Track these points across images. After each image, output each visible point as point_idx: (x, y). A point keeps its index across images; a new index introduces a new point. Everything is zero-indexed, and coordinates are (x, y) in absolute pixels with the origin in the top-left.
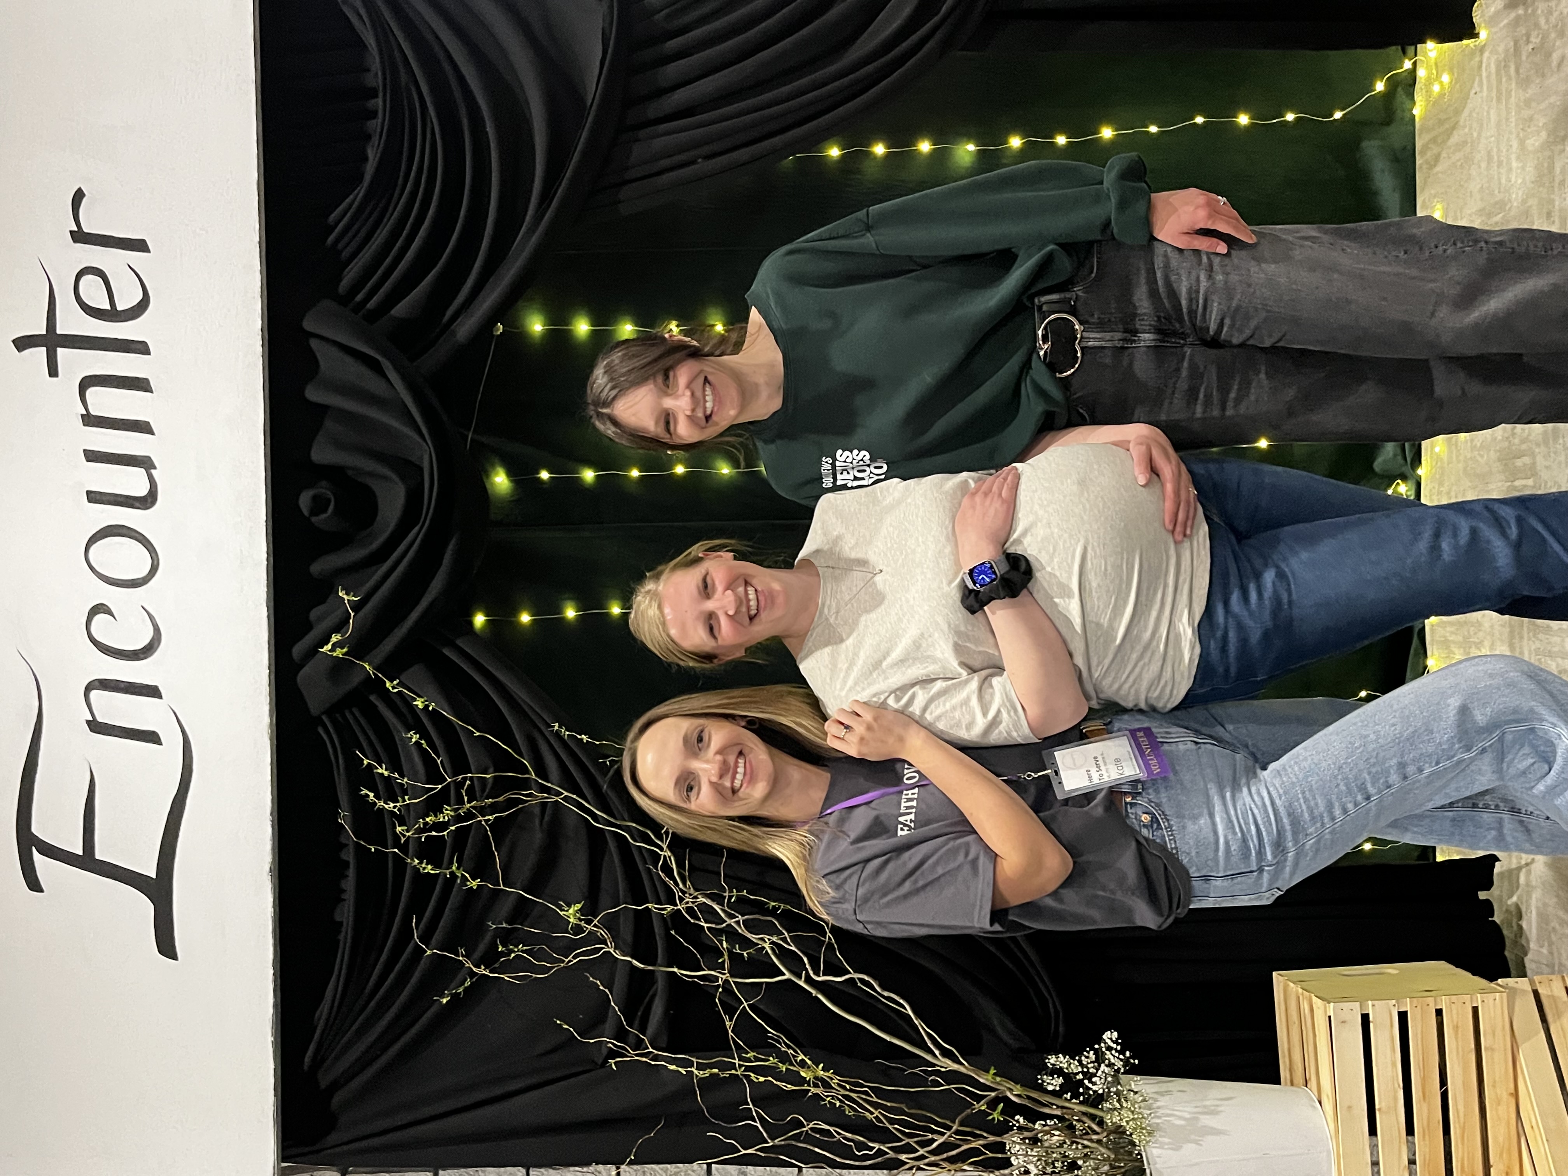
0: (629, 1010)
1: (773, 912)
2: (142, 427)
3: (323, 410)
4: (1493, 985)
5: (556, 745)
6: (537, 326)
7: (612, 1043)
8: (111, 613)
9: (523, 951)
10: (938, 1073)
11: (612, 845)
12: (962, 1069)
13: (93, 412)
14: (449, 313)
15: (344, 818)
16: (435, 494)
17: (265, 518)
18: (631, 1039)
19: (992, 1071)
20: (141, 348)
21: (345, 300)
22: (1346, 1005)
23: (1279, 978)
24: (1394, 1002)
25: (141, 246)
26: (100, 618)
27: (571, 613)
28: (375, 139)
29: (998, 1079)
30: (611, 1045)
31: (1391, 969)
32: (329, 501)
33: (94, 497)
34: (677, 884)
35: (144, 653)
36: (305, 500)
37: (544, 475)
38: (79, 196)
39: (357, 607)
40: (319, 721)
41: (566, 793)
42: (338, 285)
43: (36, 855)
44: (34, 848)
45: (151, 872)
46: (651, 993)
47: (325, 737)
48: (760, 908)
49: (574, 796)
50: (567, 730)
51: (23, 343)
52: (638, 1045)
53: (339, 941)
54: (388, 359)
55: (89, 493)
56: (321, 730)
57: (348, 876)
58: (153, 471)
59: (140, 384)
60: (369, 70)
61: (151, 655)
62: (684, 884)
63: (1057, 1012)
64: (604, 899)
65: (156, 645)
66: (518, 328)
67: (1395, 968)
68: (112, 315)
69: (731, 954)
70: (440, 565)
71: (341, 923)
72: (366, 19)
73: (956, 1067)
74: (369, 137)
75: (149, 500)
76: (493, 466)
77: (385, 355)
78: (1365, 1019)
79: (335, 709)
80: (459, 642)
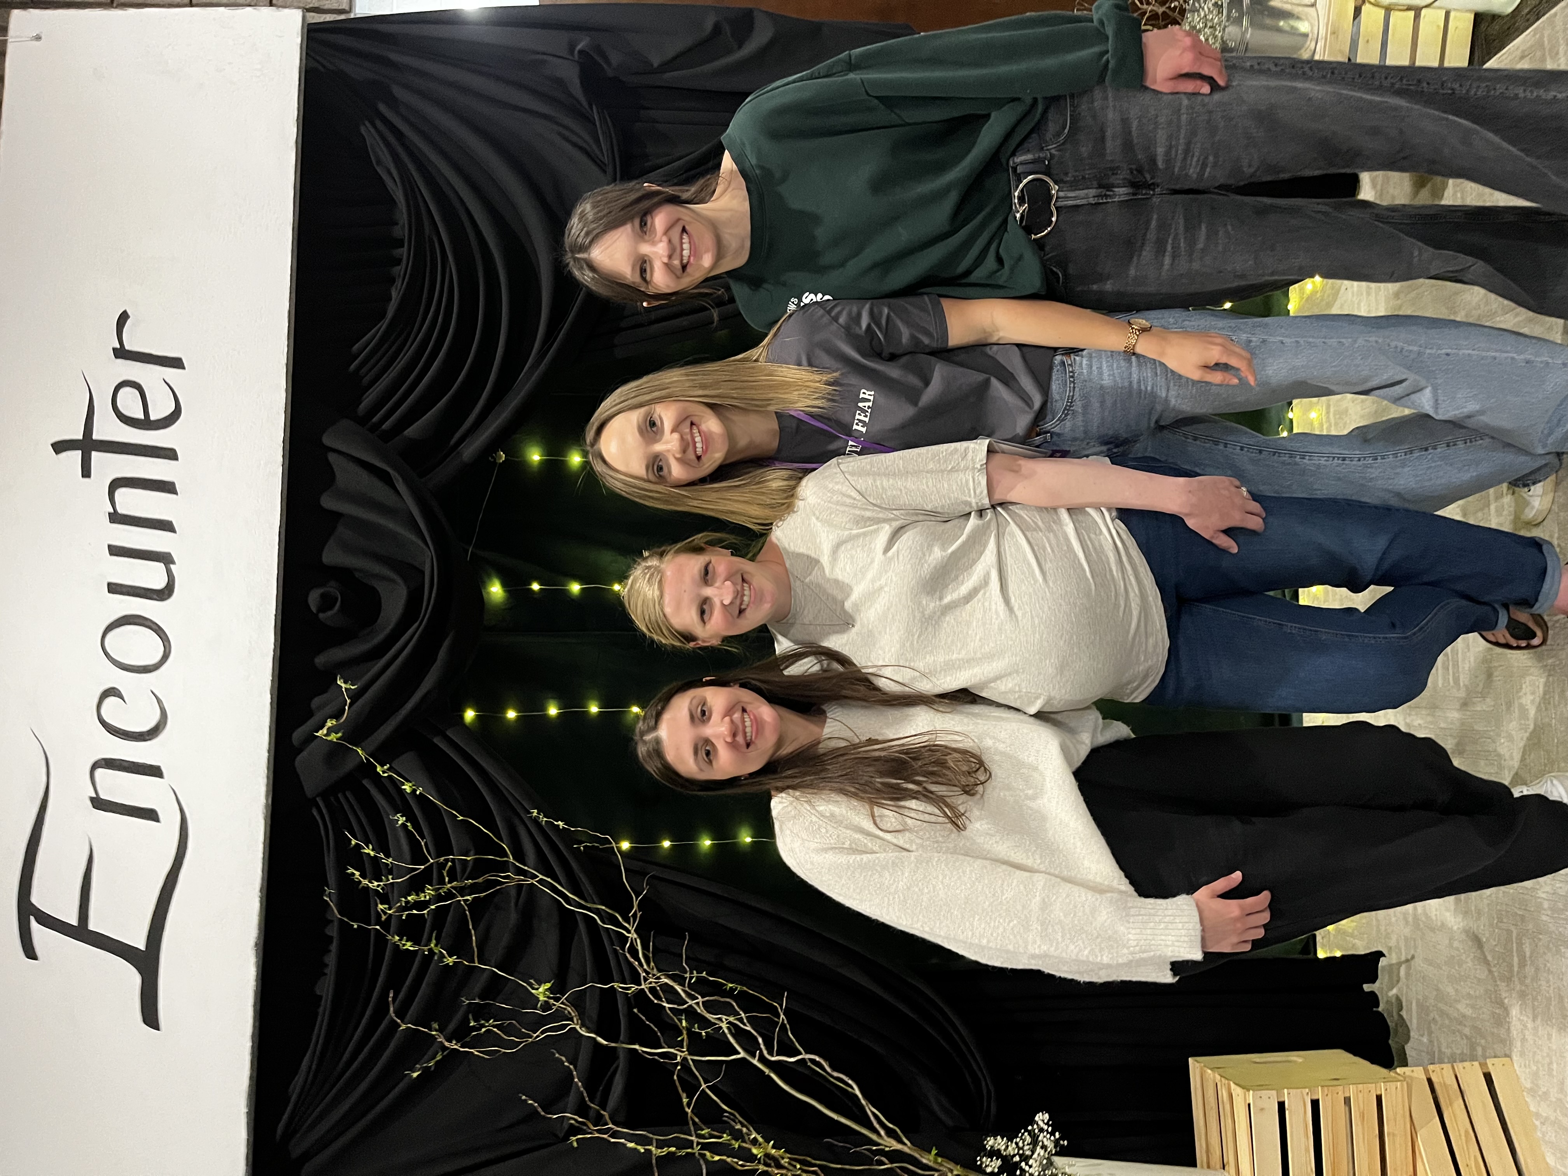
0: (591, 1084)
1: (730, 993)
2: (166, 526)
3: (337, 516)
4: (1392, 1074)
5: (533, 830)
6: (535, 456)
7: (573, 1118)
8: (122, 698)
9: (494, 1026)
10: (882, 1152)
11: (582, 926)
12: (906, 1149)
13: (120, 510)
14: (458, 435)
15: (330, 895)
16: (433, 595)
17: (274, 612)
18: (592, 1114)
19: (934, 1152)
20: (170, 454)
21: (363, 421)
22: (1265, 1093)
23: (1195, 1065)
24: (1307, 1090)
25: (176, 363)
26: (111, 701)
27: (553, 711)
28: (399, 282)
29: (940, 1160)
30: (573, 1122)
31: (1297, 1057)
32: (337, 599)
33: (114, 588)
34: (641, 965)
35: (148, 735)
36: (314, 598)
37: (536, 587)
38: (123, 318)
39: (355, 696)
40: (313, 802)
41: (541, 877)
42: (358, 406)
43: (34, 924)
44: (32, 918)
45: (140, 942)
46: (612, 1070)
47: (318, 818)
48: (717, 989)
49: (549, 880)
50: (545, 816)
51: (60, 447)
52: (598, 1120)
53: (317, 1014)
54: (399, 473)
55: (109, 584)
56: (315, 812)
57: (330, 951)
58: (172, 566)
59: (167, 487)
60: (397, 224)
61: (157, 736)
62: (648, 964)
63: (989, 1092)
64: (572, 977)
65: (161, 728)
66: (517, 457)
67: (1298, 1056)
68: (146, 424)
69: (690, 1033)
70: (435, 660)
71: (321, 997)
72: (398, 180)
73: (899, 1147)
74: (392, 281)
75: (167, 592)
76: (489, 577)
77: (395, 469)
78: (1281, 1106)
79: (329, 793)
80: (449, 733)
